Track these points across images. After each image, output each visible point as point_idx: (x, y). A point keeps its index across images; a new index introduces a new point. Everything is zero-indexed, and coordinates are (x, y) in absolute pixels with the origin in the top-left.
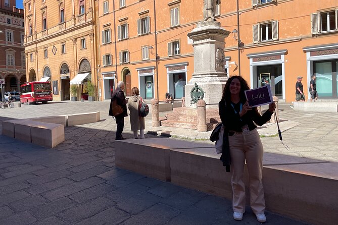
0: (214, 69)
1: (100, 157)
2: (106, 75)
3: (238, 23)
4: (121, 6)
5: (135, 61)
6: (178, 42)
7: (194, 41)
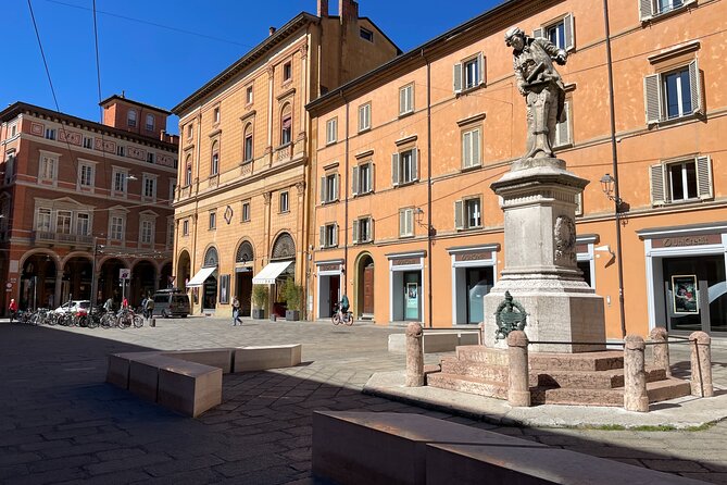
0: (551, 261)
1: (282, 446)
2: (324, 267)
3: (615, 159)
4: (362, 127)
5: (385, 239)
6: (477, 201)
7: (506, 198)
